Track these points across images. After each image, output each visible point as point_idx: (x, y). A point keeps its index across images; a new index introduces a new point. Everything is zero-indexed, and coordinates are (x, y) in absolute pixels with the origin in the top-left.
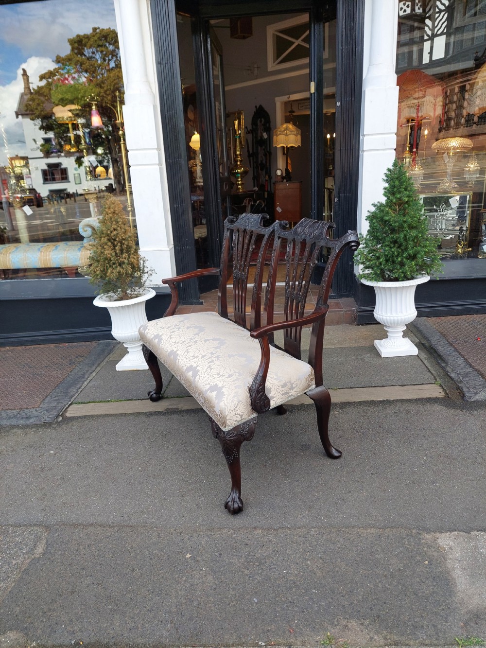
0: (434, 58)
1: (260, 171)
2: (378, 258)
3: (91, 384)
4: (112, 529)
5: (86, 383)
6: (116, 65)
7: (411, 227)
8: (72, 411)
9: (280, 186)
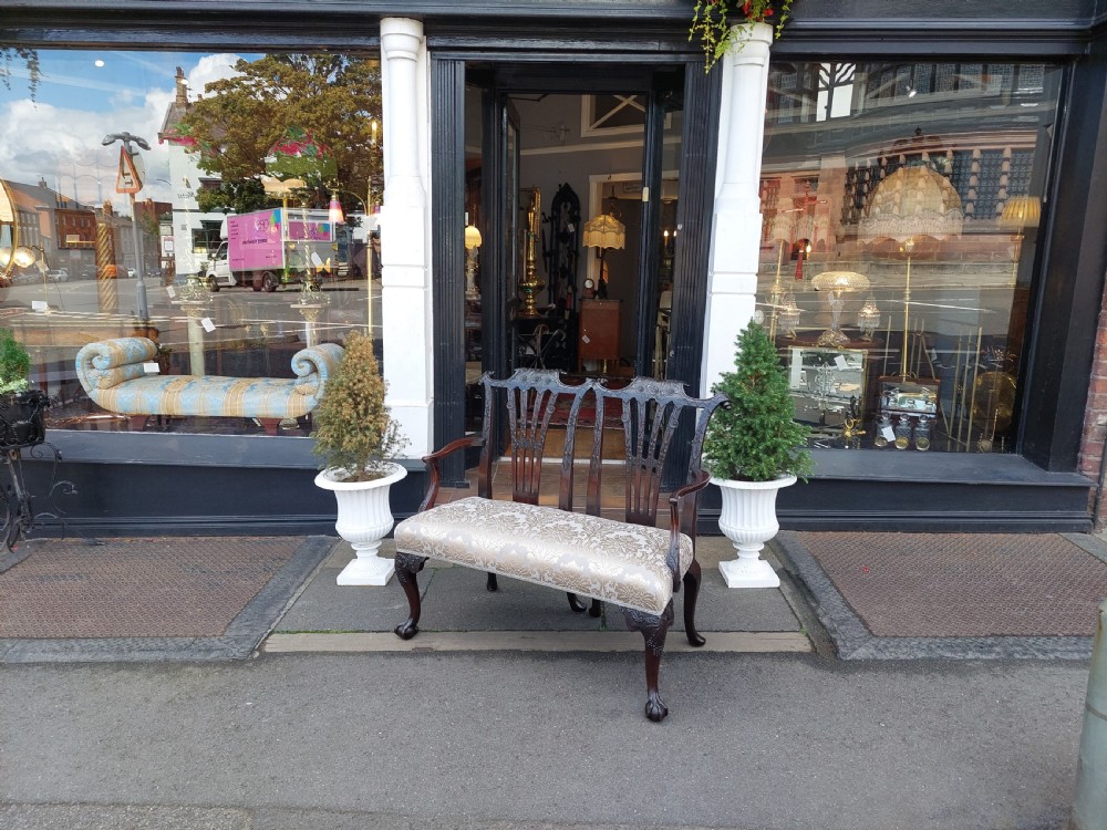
0: (833, 116)
1: (560, 279)
2: (726, 447)
3: (299, 604)
4: (345, 816)
5: (292, 602)
6: (338, 79)
7: (770, 410)
8: (275, 644)
9: (590, 305)
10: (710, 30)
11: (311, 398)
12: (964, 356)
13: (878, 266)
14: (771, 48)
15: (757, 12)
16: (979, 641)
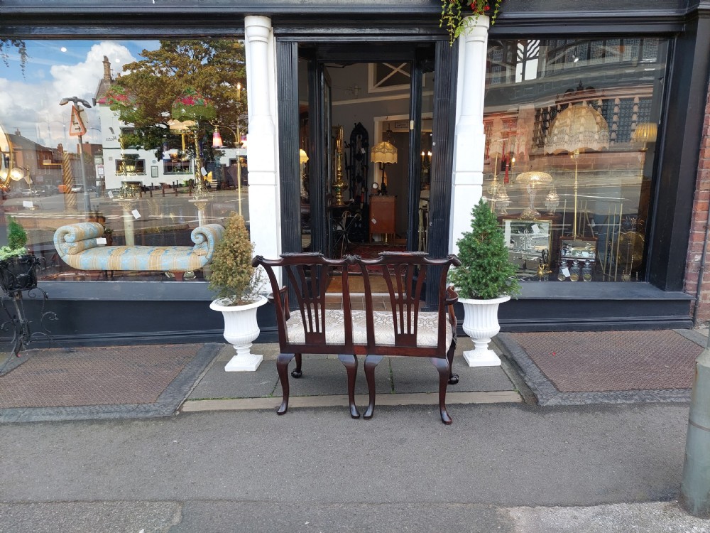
0: (526, 79)
1: (357, 183)
2: (466, 279)
3: (202, 383)
4: (239, 504)
5: (197, 382)
6: (209, 62)
7: (494, 255)
8: (188, 407)
9: (376, 199)
10: (452, 19)
11: (203, 257)
12: (611, 227)
13: (556, 174)
14: (488, 31)
15: (480, 8)
16: (625, 393)
